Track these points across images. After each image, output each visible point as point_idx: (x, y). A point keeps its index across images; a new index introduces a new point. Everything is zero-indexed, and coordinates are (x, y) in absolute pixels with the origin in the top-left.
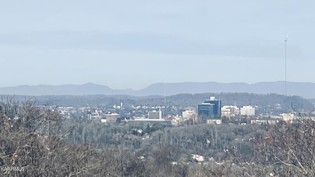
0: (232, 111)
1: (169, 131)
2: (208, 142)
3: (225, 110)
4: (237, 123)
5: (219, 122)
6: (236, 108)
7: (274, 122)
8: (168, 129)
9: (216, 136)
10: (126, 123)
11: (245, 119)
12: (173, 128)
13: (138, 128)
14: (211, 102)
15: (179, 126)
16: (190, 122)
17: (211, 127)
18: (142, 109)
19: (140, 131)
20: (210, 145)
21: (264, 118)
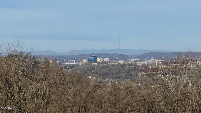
0: (101, 60)
1: (78, 68)
2: (93, 71)
3: (98, 59)
4: (103, 64)
5: (96, 64)
6: (102, 59)
7: (116, 64)
8: (78, 67)
9: (96, 69)
10: (62, 65)
11: (106, 63)
12: (80, 67)
13: (67, 67)
14: (93, 57)
15: (82, 66)
16: (86, 64)
17: (94, 66)
18: (67, 60)
19: (68, 68)
20: (93, 72)
21: (113, 62)
